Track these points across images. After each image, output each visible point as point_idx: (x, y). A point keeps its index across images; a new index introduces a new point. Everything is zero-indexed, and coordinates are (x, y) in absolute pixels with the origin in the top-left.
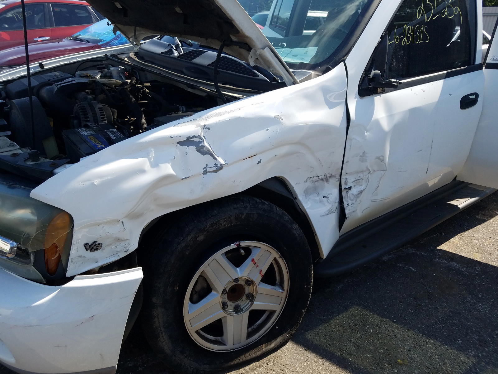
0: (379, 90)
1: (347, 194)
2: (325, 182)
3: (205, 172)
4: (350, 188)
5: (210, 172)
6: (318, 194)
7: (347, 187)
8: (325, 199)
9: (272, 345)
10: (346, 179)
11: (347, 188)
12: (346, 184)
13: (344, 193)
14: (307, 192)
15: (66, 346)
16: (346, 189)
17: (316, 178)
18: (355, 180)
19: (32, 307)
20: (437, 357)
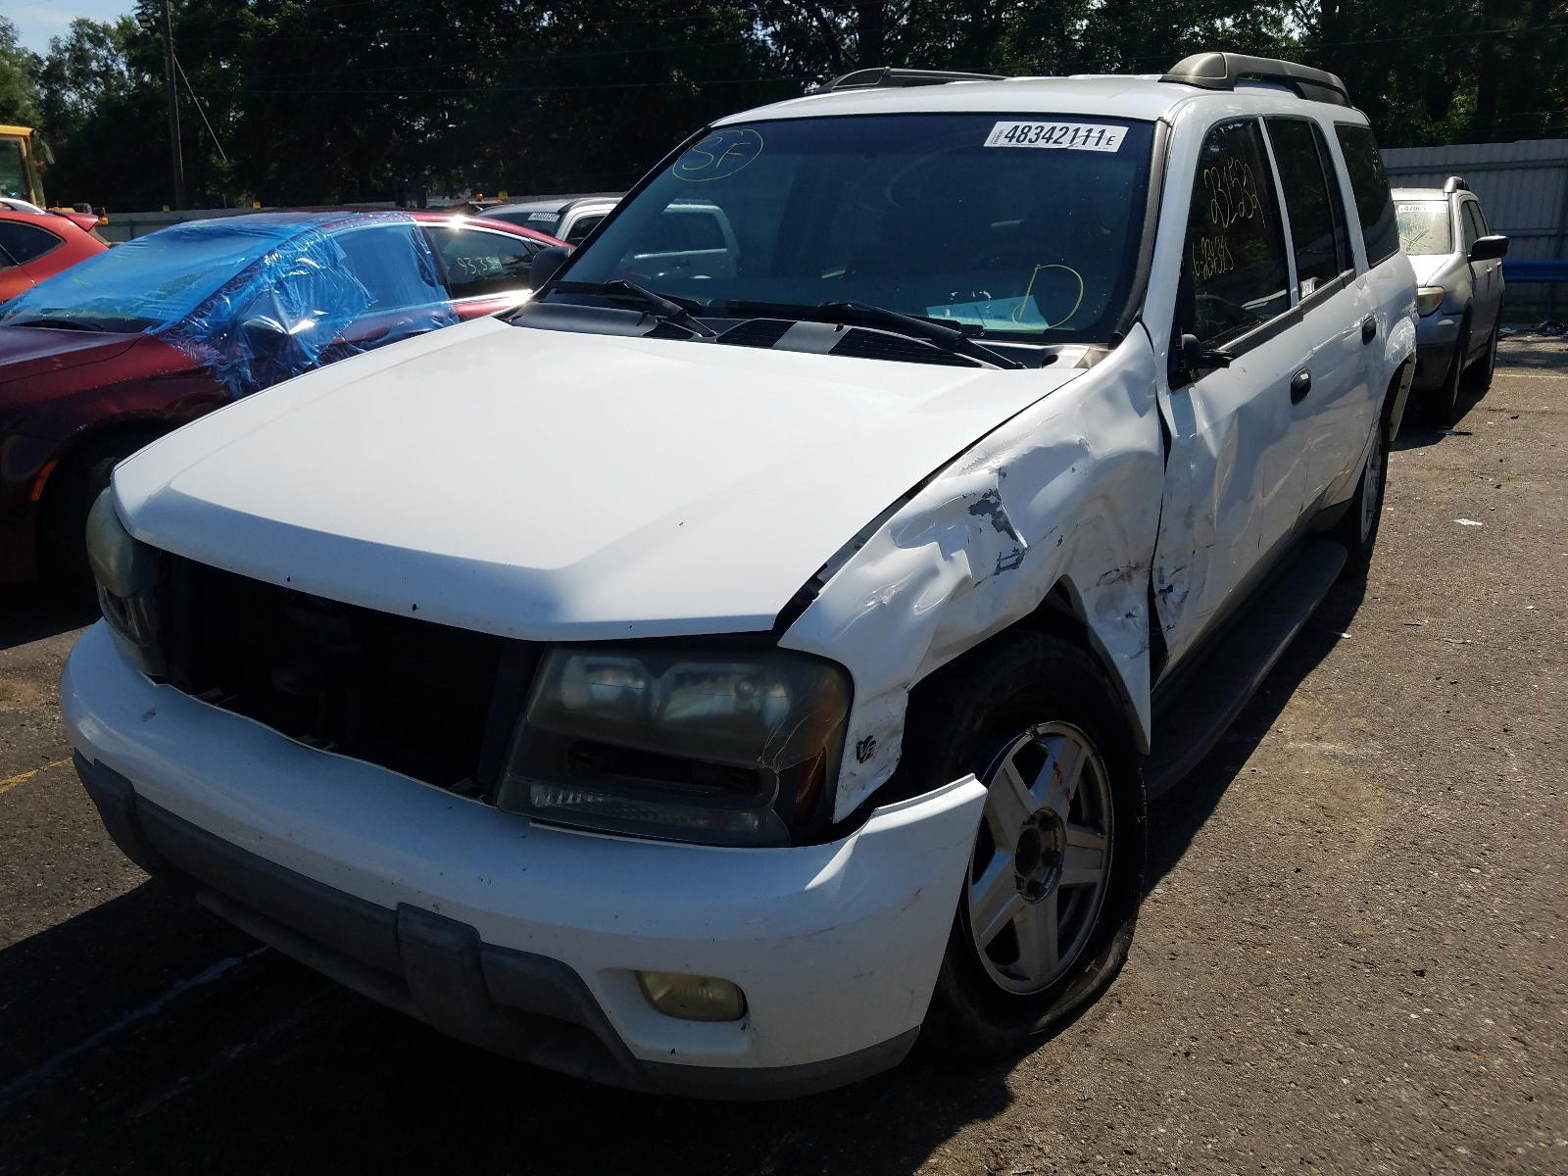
0: (1192, 374)
1: (1165, 602)
2: (1126, 582)
3: (999, 569)
4: (1170, 589)
5: (1005, 568)
6: (1117, 610)
7: (1165, 587)
8: (1130, 620)
9: (1110, 962)
10: (1161, 569)
11: (1165, 590)
12: (1162, 582)
13: (1158, 601)
14: (1100, 610)
15: (871, 973)
16: (1161, 591)
17: (1114, 574)
18: (1174, 570)
19: (806, 892)
20: (1415, 909)
